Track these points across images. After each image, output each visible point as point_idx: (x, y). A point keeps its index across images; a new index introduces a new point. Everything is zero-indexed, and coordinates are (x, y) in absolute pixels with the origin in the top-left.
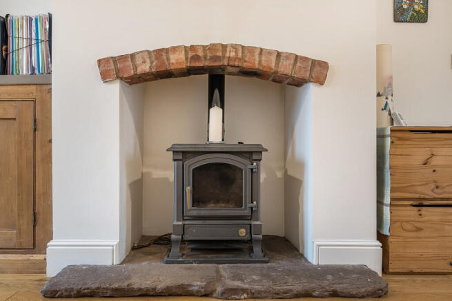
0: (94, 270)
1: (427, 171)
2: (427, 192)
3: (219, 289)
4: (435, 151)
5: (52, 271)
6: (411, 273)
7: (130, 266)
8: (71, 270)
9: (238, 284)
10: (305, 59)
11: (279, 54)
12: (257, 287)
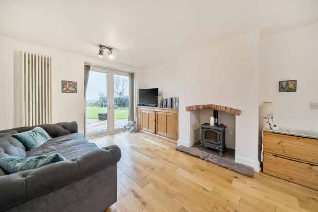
0: (184, 147)
1: (279, 147)
2: (280, 153)
3: (206, 159)
4: (283, 141)
5: (178, 145)
6: (272, 176)
7: (192, 148)
8: (181, 145)
9: (211, 160)
10: (234, 109)
11: (226, 107)
12: (214, 162)
